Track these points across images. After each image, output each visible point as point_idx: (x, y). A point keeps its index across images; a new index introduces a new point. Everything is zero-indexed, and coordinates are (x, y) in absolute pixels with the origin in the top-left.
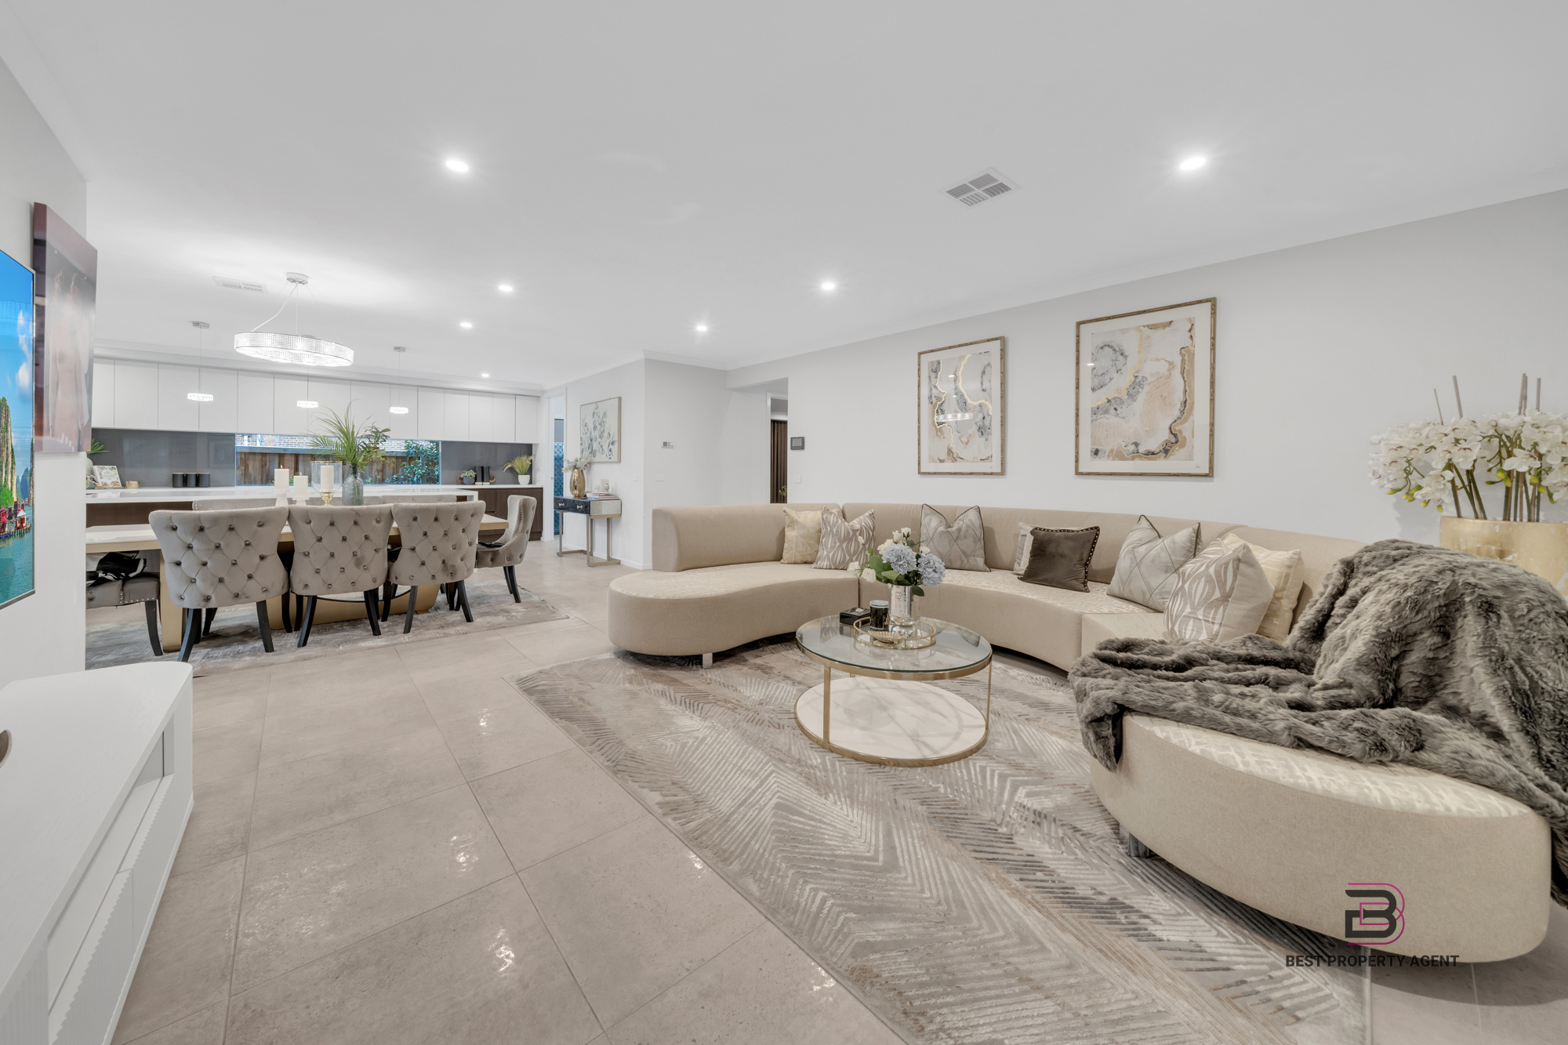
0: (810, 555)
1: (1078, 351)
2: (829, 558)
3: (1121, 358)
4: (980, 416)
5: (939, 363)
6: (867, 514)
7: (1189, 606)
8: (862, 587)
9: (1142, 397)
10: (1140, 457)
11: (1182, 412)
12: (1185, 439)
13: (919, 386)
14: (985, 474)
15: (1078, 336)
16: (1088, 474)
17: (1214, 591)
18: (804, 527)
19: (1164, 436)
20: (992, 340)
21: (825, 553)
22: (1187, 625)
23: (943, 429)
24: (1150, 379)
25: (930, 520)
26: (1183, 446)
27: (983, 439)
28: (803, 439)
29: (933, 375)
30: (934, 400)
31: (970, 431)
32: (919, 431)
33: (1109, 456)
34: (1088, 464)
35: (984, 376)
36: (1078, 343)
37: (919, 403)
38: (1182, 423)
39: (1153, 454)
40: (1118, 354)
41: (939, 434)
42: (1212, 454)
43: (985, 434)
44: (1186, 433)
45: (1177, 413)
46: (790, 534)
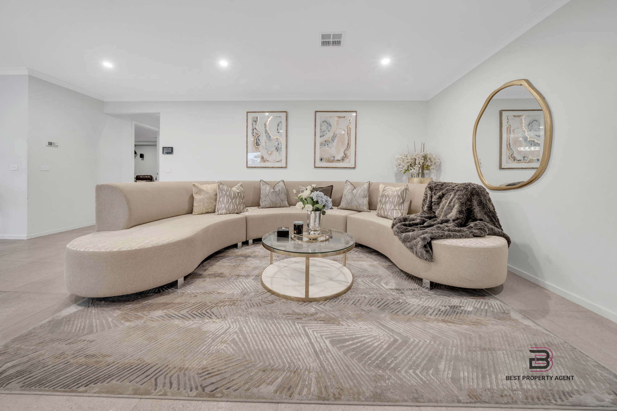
0: (211, 208)
1: (315, 122)
2: (226, 208)
3: (329, 126)
4: (277, 143)
5: (257, 118)
6: (239, 185)
7: (393, 206)
8: (247, 220)
9: (336, 141)
10: (335, 161)
11: (347, 147)
12: (348, 156)
13: (247, 127)
14: (279, 167)
15: (315, 116)
16: (319, 167)
17: (400, 200)
18: (208, 193)
19: (342, 154)
20: (283, 112)
21: (223, 206)
22: (393, 212)
23: (259, 148)
24: (338, 135)
25: (266, 187)
26: (347, 158)
27: (278, 153)
28: (172, 148)
29: (254, 123)
30: (255, 134)
31: (272, 149)
32: (247, 148)
33: (325, 161)
34: (319, 164)
35: (278, 127)
36: (315, 119)
37: (247, 135)
38: (347, 151)
39: (339, 160)
40: (329, 125)
41: (257, 149)
42: (355, 161)
43: (279, 151)
44: (349, 154)
45: (346, 147)
46: (196, 197)
